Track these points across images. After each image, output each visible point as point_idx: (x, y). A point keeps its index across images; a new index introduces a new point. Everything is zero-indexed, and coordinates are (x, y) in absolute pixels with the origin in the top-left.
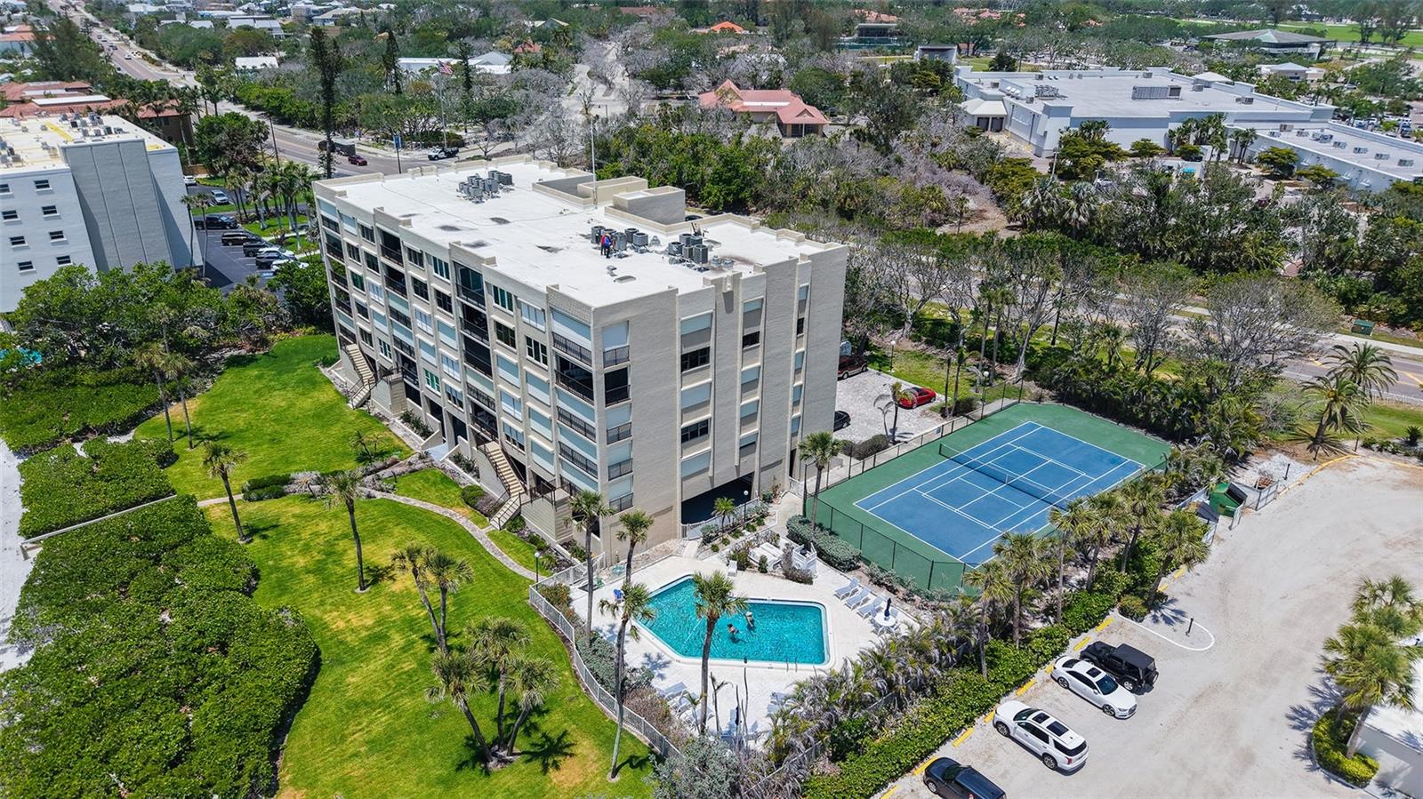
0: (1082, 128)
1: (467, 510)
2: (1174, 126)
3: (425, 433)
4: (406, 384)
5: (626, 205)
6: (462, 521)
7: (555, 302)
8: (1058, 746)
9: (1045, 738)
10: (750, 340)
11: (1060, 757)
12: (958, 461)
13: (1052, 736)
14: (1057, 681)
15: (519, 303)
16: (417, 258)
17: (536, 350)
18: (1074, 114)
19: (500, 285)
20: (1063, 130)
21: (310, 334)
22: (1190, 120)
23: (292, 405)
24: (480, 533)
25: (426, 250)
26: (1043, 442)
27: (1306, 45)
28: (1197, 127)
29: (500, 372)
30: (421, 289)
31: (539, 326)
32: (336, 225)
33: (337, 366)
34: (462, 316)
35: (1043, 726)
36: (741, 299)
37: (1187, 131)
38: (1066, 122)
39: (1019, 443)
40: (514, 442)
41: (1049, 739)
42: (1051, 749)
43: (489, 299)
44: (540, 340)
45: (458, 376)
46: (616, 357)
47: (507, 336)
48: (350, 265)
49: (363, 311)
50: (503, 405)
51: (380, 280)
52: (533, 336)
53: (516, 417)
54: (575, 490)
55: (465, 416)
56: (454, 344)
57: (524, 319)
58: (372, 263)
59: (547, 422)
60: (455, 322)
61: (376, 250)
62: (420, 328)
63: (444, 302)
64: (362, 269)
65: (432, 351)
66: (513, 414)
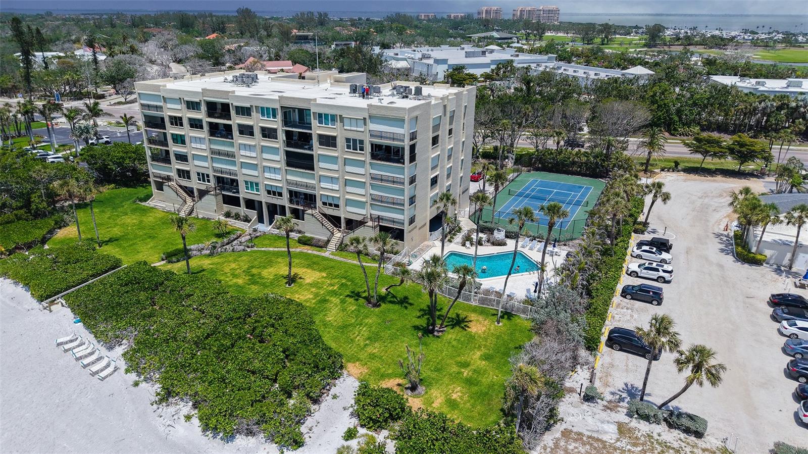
0: (454, 70)
1: (307, 247)
2: (493, 67)
3: (247, 220)
4: (223, 195)
5: (344, 80)
6: (310, 252)
7: (374, 112)
8: (664, 271)
9: (657, 270)
10: (450, 132)
11: (666, 275)
12: (519, 195)
13: (660, 269)
14: (636, 257)
15: (342, 119)
16: (245, 111)
17: (354, 144)
18: (449, 63)
19: (322, 111)
20: (445, 70)
22: (500, 63)
23: (141, 222)
24: (326, 254)
25: (254, 104)
26: (546, 185)
27: (511, 38)
28: (503, 67)
29: (319, 165)
30: (246, 131)
31: (359, 129)
32: (161, 107)
33: (153, 199)
34: (285, 139)
35: (654, 265)
36: (449, 109)
37: (498, 69)
38: (445, 67)
40: (330, 205)
41: (660, 270)
42: (661, 274)
43: (315, 123)
44: (358, 137)
45: (279, 177)
46: (413, 136)
47: (329, 141)
48: (171, 130)
49: (182, 158)
50: (323, 185)
51: (204, 134)
52: (351, 136)
53: (334, 188)
54: (382, 219)
55: (284, 201)
56: (277, 158)
57: (345, 127)
58: (196, 124)
59: (362, 185)
60: (280, 143)
61: (201, 115)
62: (244, 155)
63: (268, 133)
64: (185, 131)
65: (254, 167)
66: (331, 188)
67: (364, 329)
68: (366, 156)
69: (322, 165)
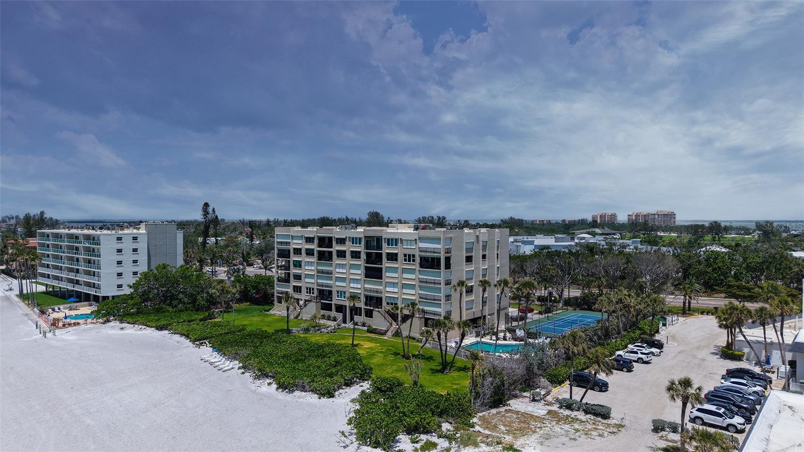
3: (335, 320)
4: (322, 303)
6: (373, 336)
7: (421, 235)
8: (642, 353)
10: (484, 257)
15: (402, 241)
16: (342, 241)
17: (409, 258)
19: (389, 237)
24: (385, 337)
25: (348, 235)
26: (583, 317)
27: (614, 234)
29: (387, 275)
30: (341, 254)
31: (412, 247)
32: (289, 243)
33: (274, 310)
34: (365, 258)
36: (481, 239)
40: (392, 304)
41: (639, 353)
42: (640, 356)
43: (384, 245)
44: (411, 252)
45: (359, 286)
46: (448, 251)
47: (393, 257)
48: (294, 258)
49: (298, 277)
50: (388, 289)
51: (313, 259)
52: (408, 252)
53: (395, 291)
54: (426, 313)
55: (361, 305)
56: (359, 272)
57: (404, 247)
58: (310, 253)
59: (412, 287)
60: (361, 262)
61: (314, 246)
62: (339, 272)
63: (356, 255)
64: (304, 258)
65: (343, 279)
66: (392, 291)
68: (416, 265)
69: (388, 274)
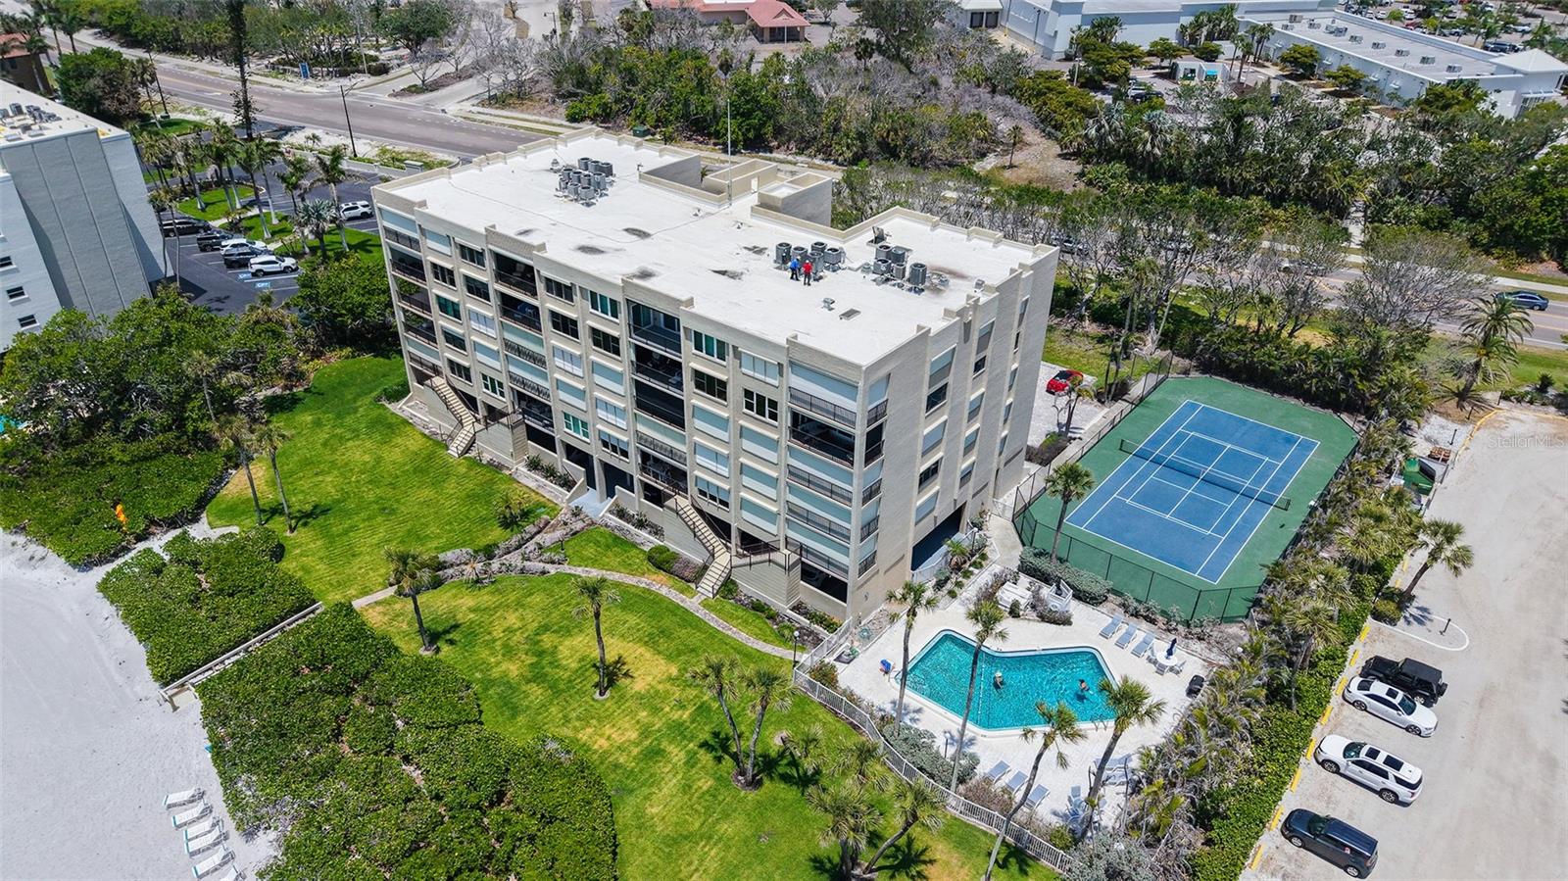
0: (1093, 26)
1: (662, 576)
2: (1186, 20)
3: (567, 483)
4: (527, 425)
5: (779, 205)
6: (664, 591)
7: (797, 356)
8: (1399, 781)
9: (1385, 775)
10: (979, 365)
11: (1401, 790)
12: (1142, 455)
13: (1391, 772)
14: (1353, 704)
15: (737, 355)
16: (563, 291)
17: (760, 405)
18: (1085, 10)
19: (705, 330)
20: (1075, 29)
21: (347, 358)
22: (1202, 13)
24: (692, 603)
25: (579, 282)
26: (1209, 423)
28: (1209, 21)
29: (693, 423)
30: (565, 325)
31: (768, 380)
32: (417, 243)
33: (409, 401)
34: (634, 359)
35: (1379, 762)
36: (978, 326)
37: (1198, 25)
38: (1075, 20)
39: (1189, 427)
40: (713, 498)
41: (1390, 776)
42: (1391, 784)
43: (687, 345)
44: (768, 394)
45: (622, 424)
46: (877, 414)
47: (712, 386)
48: (436, 289)
49: (456, 341)
50: (700, 459)
51: (490, 310)
52: (756, 389)
53: (719, 471)
54: (807, 551)
55: (631, 466)
56: (619, 389)
57: (743, 370)
58: (477, 289)
59: (773, 482)
60: (623, 363)
61: (485, 275)
62: (561, 370)
63: (606, 342)
64: (459, 295)
65: (581, 394)
66: (714, 469)
67: (713, 853)
68: (779, 430)
69: (699, 424)
